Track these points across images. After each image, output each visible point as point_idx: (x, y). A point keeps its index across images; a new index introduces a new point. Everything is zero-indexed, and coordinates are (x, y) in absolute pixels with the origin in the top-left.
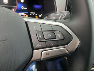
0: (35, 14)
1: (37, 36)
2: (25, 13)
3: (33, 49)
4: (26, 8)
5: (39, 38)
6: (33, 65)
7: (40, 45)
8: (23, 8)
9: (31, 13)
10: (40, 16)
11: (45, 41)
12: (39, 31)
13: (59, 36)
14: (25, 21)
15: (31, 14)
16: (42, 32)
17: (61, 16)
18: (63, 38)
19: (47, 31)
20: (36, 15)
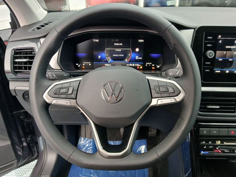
0: (151, 65)
1: (155, 89)
2: (139, 64)
3: (152, 98)
4: (141, 58)
5: (157, 90)
6: (142, 145)
7: (157, 95)
8: (137, 58)
9: (147, 63)
10: (158, 67)
11: (161, 93)
12: (157, 86)
13: (171, 90)
14: (147, 79)
15: (146, 65)
16: (159, 87)
17: (179, 72)
18: (173, 92)
19: (162, 86)
20: (153, 65)
